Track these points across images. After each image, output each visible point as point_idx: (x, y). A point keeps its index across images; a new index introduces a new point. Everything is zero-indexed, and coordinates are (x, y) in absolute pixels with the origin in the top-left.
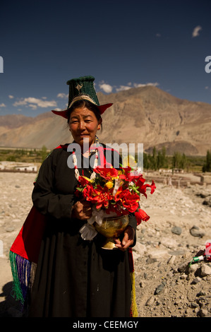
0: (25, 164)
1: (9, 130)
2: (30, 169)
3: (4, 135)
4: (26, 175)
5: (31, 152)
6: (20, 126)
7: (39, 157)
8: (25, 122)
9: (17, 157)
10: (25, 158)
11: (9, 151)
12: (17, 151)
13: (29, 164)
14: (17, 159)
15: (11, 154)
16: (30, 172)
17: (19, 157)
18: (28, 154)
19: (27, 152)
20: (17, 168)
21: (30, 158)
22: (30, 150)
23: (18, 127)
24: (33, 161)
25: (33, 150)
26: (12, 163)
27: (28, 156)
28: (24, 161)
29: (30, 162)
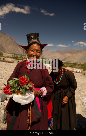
0: (76, 69)
1: (71, 55)
2: (78, 71)
3: (69, 57)
4: (77, 73)
5: (79, 64)
6: (75, 53)
7: (82, 67)
8: (78, 52)
9: (73, 66)
10: (76, 66)
11: (70, 63)
12: (73, 63)
13: (78, 69)
14: (73, 67)
15: (71, 64)
16: (78, 73)
17: (74, 66)
18: (78, 65)
19: (77, 64)
20: (73, 70)
21: (78, 67)
22: (79, 63)
23: (75, 54)
24: (80, 68)
25: (80, 63)
26: (71, 68)
27: (78, 66)
28: (76, 68)
29: (78, 68)
